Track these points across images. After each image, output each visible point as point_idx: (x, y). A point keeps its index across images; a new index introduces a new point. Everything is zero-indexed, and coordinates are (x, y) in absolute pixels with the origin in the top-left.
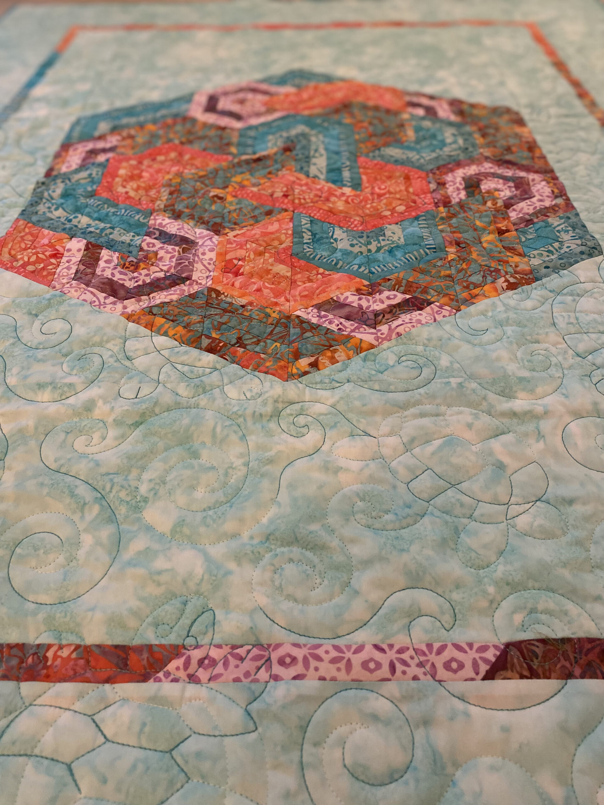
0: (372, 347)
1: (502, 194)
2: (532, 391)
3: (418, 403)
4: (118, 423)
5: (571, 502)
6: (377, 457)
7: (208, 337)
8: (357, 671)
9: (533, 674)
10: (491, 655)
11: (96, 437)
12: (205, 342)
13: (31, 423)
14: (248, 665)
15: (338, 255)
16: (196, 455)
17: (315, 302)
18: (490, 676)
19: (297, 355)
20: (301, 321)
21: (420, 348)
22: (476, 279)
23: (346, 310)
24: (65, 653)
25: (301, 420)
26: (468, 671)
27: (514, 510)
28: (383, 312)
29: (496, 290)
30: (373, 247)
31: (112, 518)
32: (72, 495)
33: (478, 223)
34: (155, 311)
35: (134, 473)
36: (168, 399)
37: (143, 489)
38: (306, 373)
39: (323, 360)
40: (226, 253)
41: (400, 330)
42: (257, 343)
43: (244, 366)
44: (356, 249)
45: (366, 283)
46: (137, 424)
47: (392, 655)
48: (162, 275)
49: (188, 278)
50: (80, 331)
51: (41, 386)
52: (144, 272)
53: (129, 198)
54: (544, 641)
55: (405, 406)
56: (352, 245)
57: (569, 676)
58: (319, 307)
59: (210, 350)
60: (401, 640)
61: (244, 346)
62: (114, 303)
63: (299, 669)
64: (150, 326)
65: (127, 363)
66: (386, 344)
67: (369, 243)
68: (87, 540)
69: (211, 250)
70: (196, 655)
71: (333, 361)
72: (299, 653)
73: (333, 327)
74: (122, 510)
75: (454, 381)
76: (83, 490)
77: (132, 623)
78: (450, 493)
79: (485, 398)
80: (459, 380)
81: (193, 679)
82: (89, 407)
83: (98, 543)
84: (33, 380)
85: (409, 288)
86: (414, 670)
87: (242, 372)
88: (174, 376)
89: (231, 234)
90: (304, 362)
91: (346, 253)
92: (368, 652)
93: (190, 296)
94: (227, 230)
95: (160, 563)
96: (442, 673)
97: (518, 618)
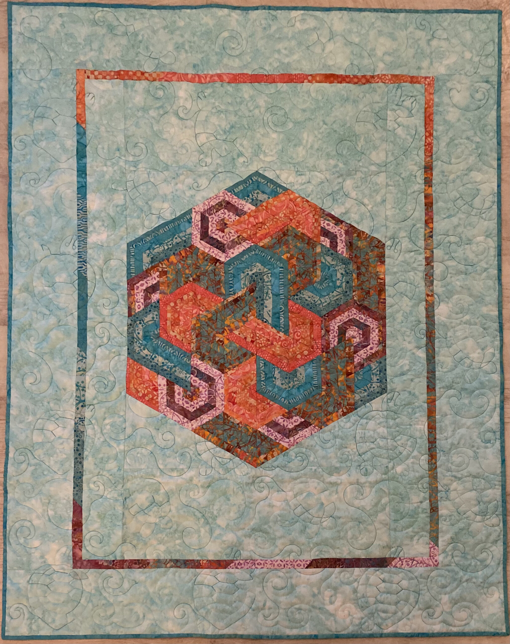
0: (287, 449)
1: (355, 340)
2: (339, 473)
3: (300, 477)
4: (202, 487)
5: (340, 518)
6: (286, 500)
7: (227, 443)
8: (276, 567)
9: (317, 567)
10: (308, 563)
11: (196, 491)
12: (226, 446)
13: (174, 487)
14: (249, 565)
15: (276, 390)
16: (229, 500)
17: (266, 422)
18: (307, 568)
19: (260, 454)
20: (262, 435)
21: (304, 450)
22: (330, 409)
23: (278, 428)
24: (205, 562)
25: (262, 485)
26: (302, 567)
27: (323, 520)
28: (292, 429)
29: (337, 416)
30: (291, 385)
31: (208, 523)
32: (195, 515)
33: (339, 367)
34: (204, 427)
35: (211, 507)
36: (217, 476)
37: (215, 513)
38: (263, 463)
39: (270, 456)
40: (228, 389)
41: (298, 441)
42: (245, 446)
43: (241, 459)
44: (284, 387)
45: (287, 411)
46: (208, 487)
47: (284, 563)
48: (202, 403)
49: (215, 406)
50: (178, 440)
51: (172, 470)
52: (195, 401)
53: (177, 340)
54: (322, 559)
55: (296, 479)
56: (282, 384)
57: (326, 567)
58: (268, 425)
59: (228, 450)
60: (287, 559)
61: (240, 448)
62: (187, 422)
63: (262, 566)
64: (203, 436)
65: (199, 457)
66: (292, 447)
67: (290, 382)
68: (202, 530)
69: (222, 388)
70: (237, 562)
71: (273, 456)
72: (262, 562)
73: (273, 438)
74: (210, 520)
75: (314, 468)
76: (197, 513)
77: (220, 554)
78: (306, 514)
79: (322, 476)
80: (315, 468)
81: (237, 568)
82: (191, 479)
83: (206, 531)
84: (169, 466)
85: (303, 414)
86: (289, 566)
87: (240, 462)
88: (217, 464)
89: (229, 373)
90: (262, 457)
91: (280, 389)
92: (279, 562)
93: (217, 417)
94: (227, 370)
95: (224, 538)
96: (296, 567)
97: (317, 553)
